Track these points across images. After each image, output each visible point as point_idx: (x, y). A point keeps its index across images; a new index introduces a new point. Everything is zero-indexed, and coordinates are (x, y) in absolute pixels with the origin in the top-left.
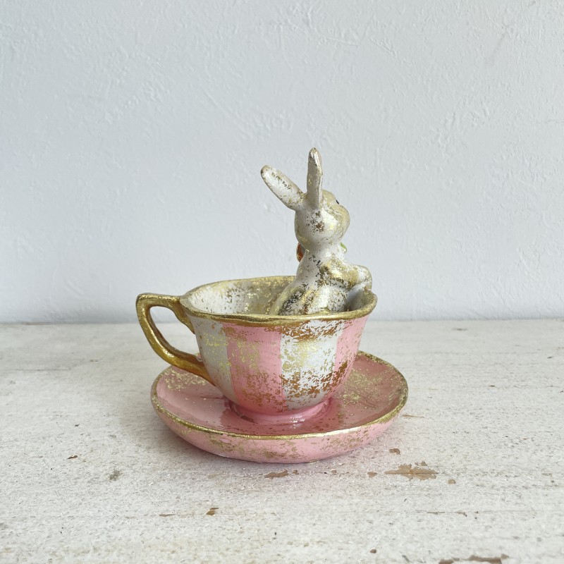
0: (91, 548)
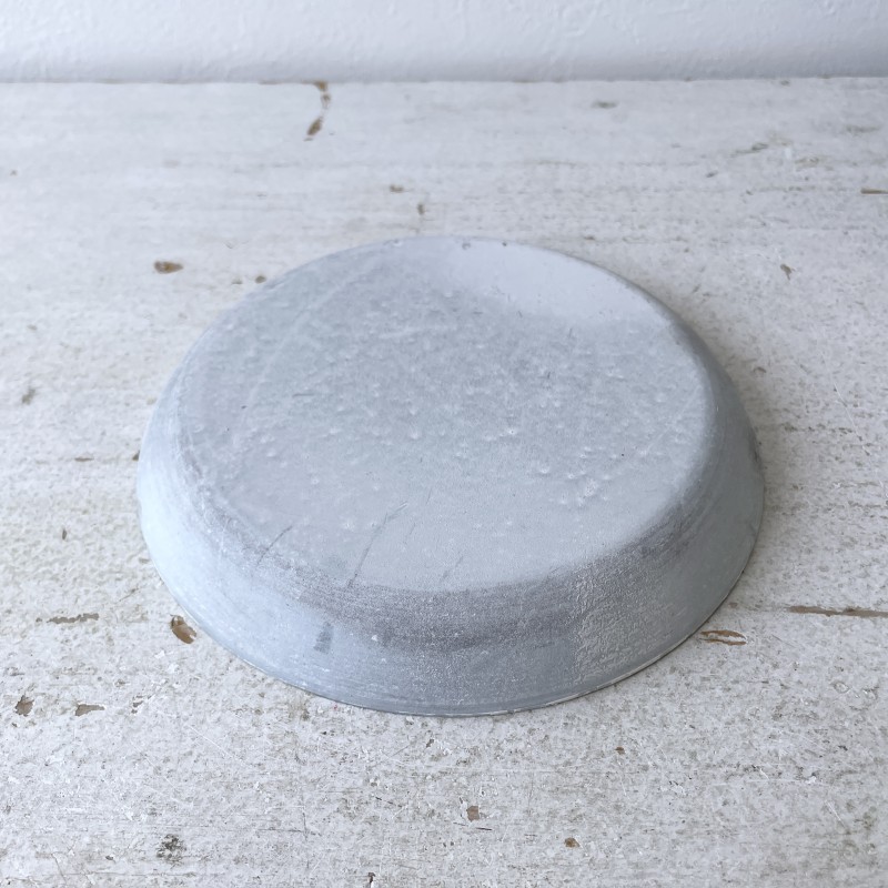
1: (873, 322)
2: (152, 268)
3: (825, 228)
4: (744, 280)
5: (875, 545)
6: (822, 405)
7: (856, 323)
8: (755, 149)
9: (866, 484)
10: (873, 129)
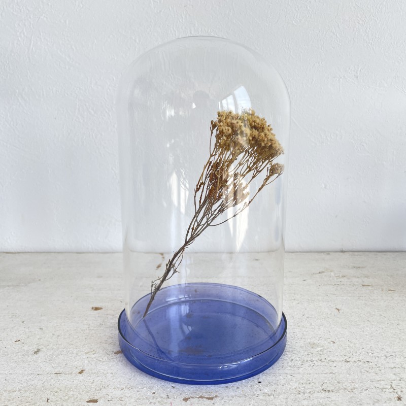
0: (17, 390)
1: (374, 326)
2: (91, 309)
3: (350, 297)
4: (321, 313)
5: (388, 402)
6: (358, 353)
7: (367, 327)
8: (320, 273)
9: (380, 380)
10: (363, 267)
